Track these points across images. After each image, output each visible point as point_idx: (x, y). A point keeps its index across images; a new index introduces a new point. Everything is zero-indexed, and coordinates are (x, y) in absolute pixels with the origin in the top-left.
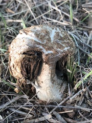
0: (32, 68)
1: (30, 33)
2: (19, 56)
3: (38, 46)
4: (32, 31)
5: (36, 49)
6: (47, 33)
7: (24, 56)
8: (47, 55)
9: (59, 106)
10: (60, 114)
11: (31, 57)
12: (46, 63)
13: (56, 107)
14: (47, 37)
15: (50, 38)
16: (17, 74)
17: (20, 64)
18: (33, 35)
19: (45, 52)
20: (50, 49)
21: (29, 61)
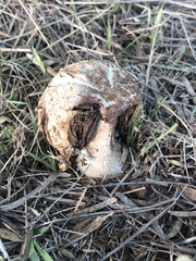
0: (86, 130)
1: (79, 76)
2: (66, 113)
3: (94, 95)
4: (81, 72)
5: (92, 101)
6: (103, 73)
7: (75, 112)
8: (108, 108)
9: (121, 182)
10: (126, 195)
11: (87, 113)
12: (107, 121)
13: (118, 185)
14: (104, 80)
15: (108, 81)
16: (60, 141)
17: (67, 126)
18: (84, 77)
19: (106, 104)
20: (111, 98)
21: (83, 120)
